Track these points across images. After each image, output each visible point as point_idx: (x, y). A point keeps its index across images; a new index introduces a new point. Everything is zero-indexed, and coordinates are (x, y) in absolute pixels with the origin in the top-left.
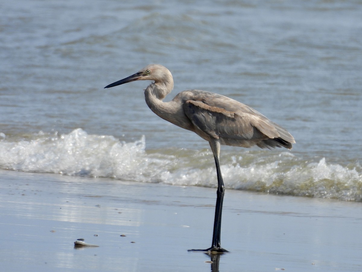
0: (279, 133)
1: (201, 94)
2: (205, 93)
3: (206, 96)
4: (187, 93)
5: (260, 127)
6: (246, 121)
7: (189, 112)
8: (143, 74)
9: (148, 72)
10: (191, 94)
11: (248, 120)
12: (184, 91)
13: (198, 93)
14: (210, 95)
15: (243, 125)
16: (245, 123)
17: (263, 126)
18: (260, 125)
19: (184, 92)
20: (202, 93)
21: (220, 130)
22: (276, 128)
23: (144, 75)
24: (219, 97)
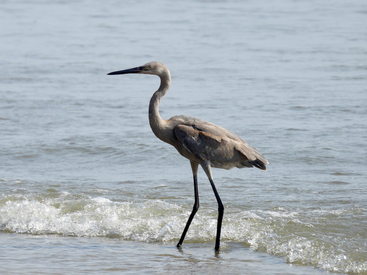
1: (190, 120)
2: (194, 119)
5: (242, 150)
6: (230, 145)
11: (233, 144)
17: (245, 150)
18: (242, 149)
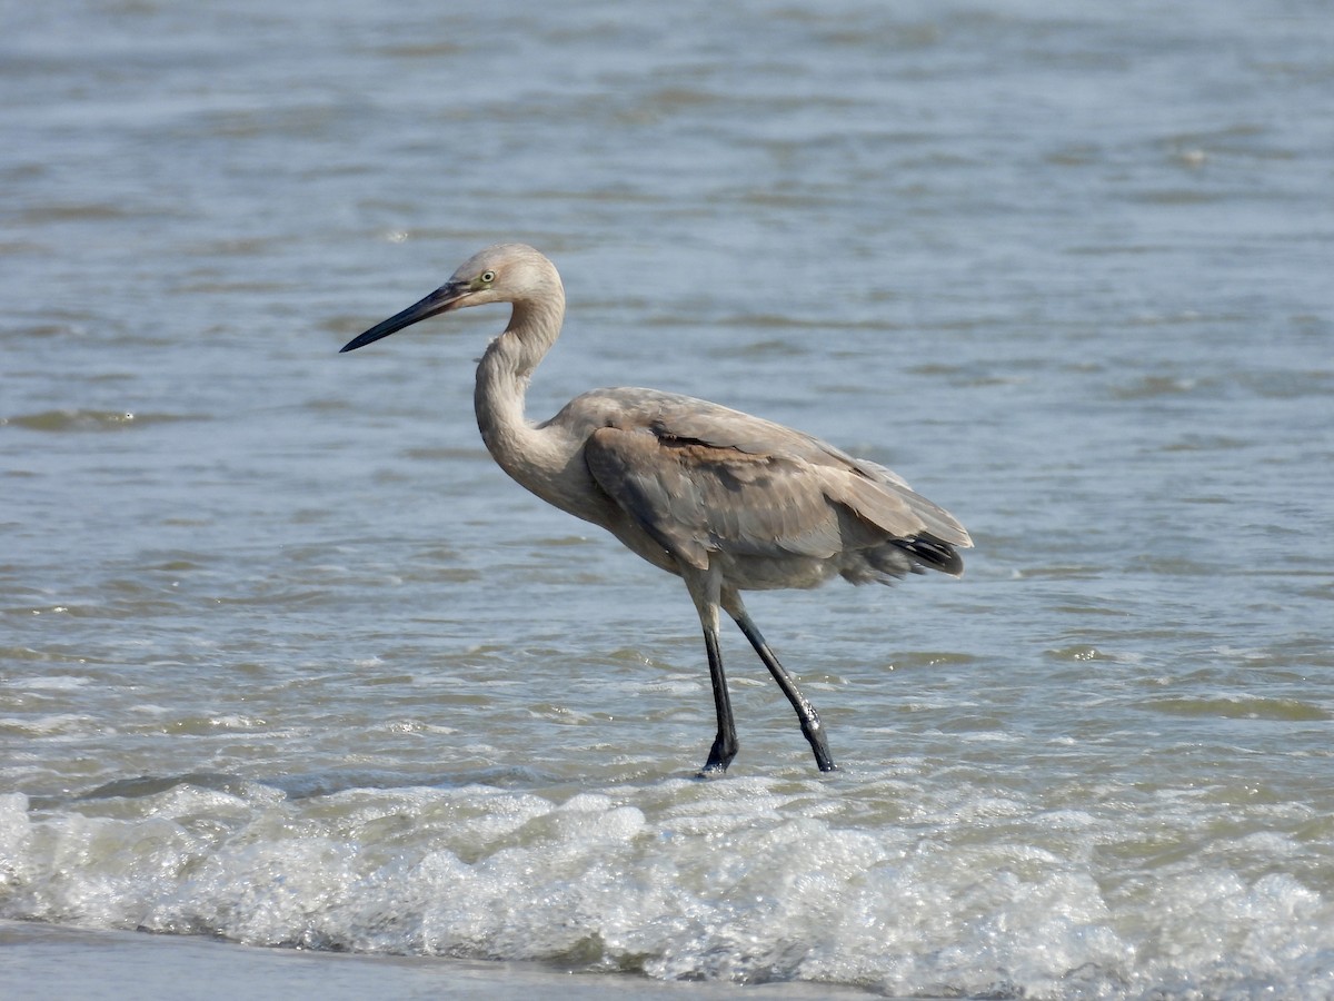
0: (918, 515)
1: (643, 402)
2: (659, 400)
3: (663, 408)
4: (596, 402)
6: (805, 487)
7: (607, 469)
8: (469, 287)
9: (488, 277)
10: (610, 406)
12: (586, 395)
13: (636, 399)
14: (677, 407)
15: (799, 502)
16: (803, 493)
18: (857, 495)
19: (586, 400)
20: (646, 397)
21: (723, 523)
22: (907, 502)
23: (475, 290)
24: (707, 411)
